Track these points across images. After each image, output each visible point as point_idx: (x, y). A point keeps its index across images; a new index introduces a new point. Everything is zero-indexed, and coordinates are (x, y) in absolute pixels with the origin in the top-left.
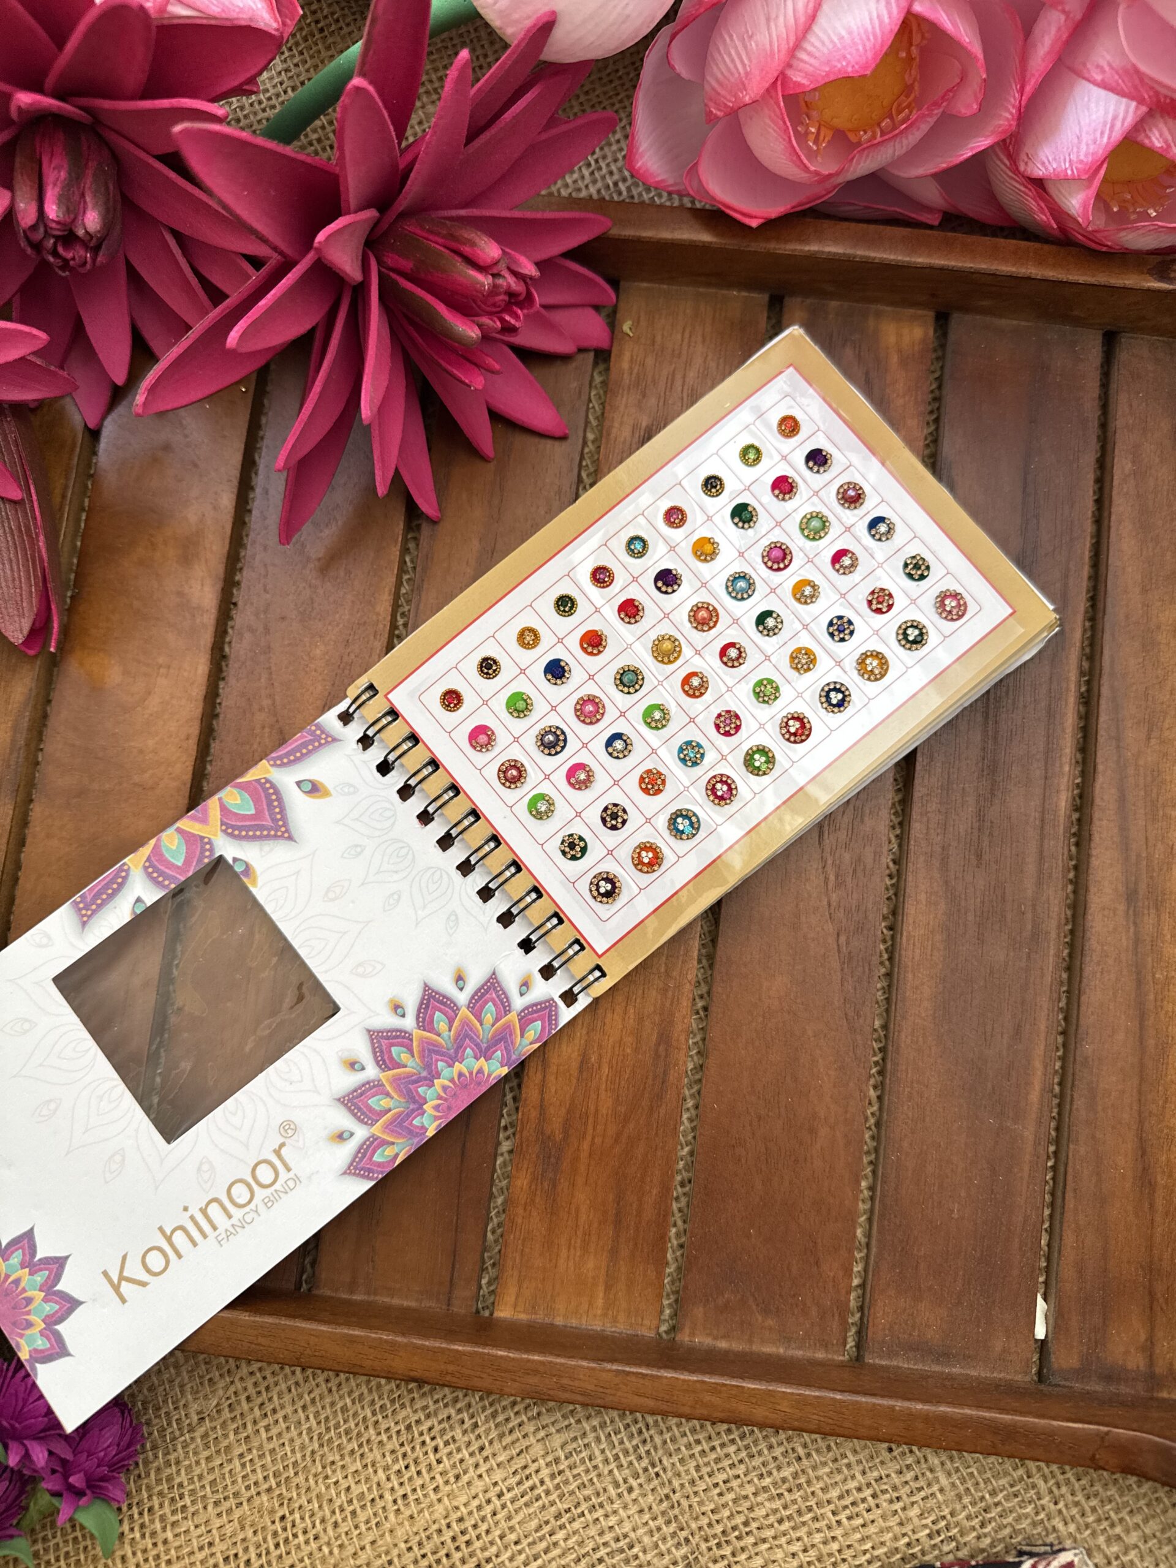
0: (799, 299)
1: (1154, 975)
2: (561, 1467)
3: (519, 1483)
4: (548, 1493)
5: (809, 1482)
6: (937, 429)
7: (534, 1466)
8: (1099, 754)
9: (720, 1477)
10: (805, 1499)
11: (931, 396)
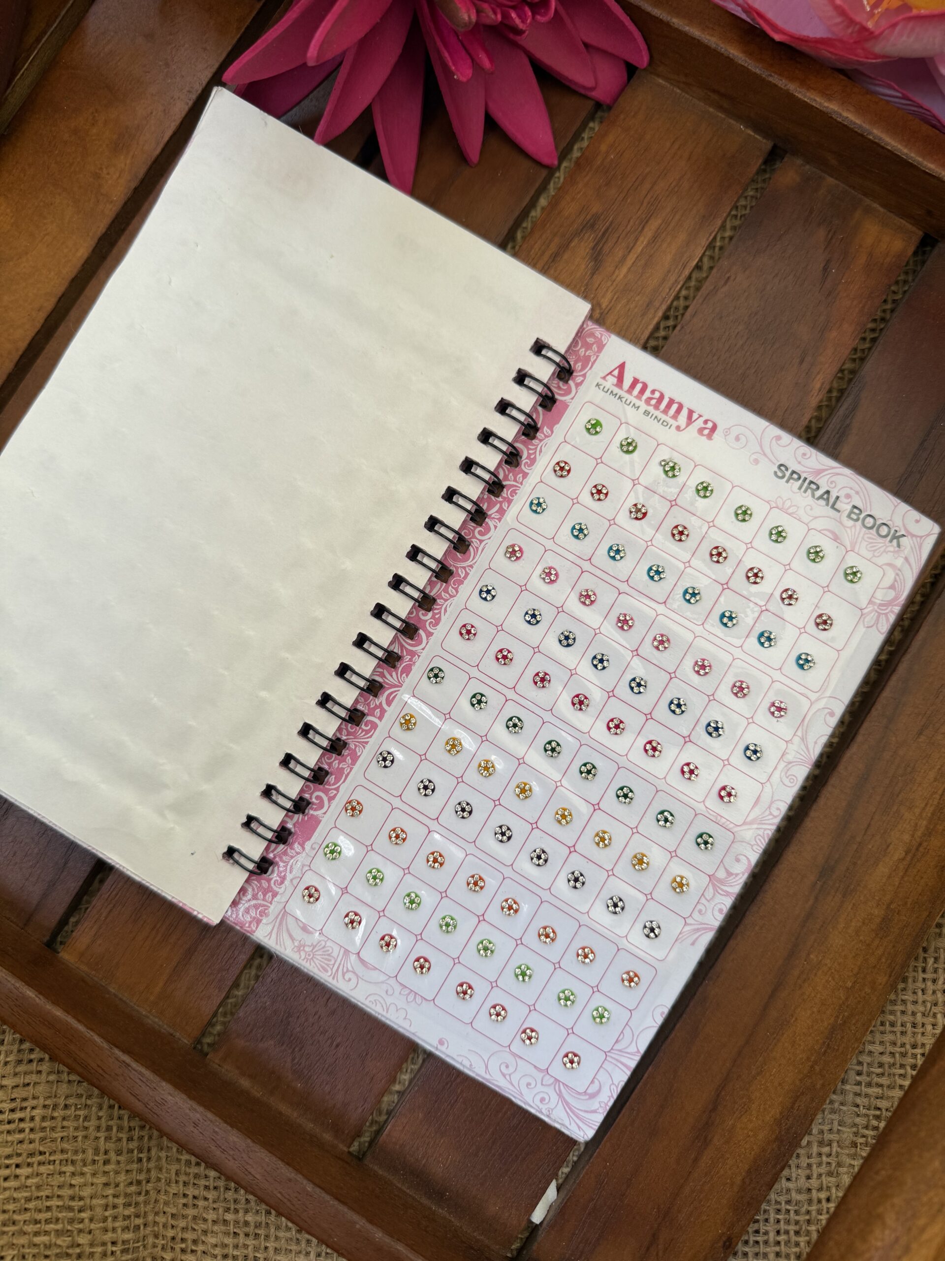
0: (799, 162)
1: (809, 954)
2: (56, 1114)
3: (12, 1110)
4: (32, 1130)
5: (267, 1237)
6: (870, 349)
7: (35, 1102)
8: (866, 725)
9: (191, 1191)
10: (256, 1249)
11: (879, 314)
